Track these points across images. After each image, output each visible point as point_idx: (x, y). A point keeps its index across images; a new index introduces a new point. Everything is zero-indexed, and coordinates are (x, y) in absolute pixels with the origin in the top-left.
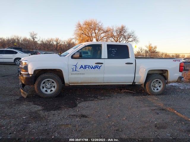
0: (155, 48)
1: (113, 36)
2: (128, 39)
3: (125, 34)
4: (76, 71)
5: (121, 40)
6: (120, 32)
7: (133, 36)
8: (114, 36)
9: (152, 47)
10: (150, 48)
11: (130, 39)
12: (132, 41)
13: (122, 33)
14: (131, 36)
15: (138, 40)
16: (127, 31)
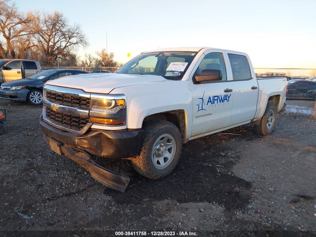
0: (112, 56)
1: (39, 31)
2: (70, 39)
3: (64, 30)
4: (202, 109)
5: (56, 40)
6: (54, 25)
7: (78, 33)
8: (42, 31)
9: (107, 55)
10: (104, 56)
11: (74, 40)
12: (77, 43)
13: (58, 28)
14: (75, 35)
15: (87, 41)
16: (66, 23)
